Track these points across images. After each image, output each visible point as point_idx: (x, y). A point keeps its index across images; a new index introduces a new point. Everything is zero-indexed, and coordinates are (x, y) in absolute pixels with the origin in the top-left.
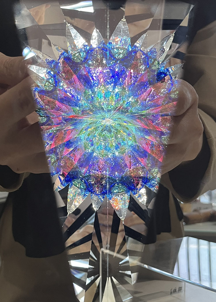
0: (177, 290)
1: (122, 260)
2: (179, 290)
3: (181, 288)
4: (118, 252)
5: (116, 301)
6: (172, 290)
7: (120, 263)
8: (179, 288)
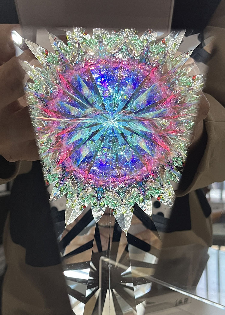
0: (183, 301)
1: (125, 270)
2: (185, 301)
3: (187, 299)
4: (120, 262)
5: (116, 314)
6: (178, 301)
7: (122, 274)
8: (185, 299)
